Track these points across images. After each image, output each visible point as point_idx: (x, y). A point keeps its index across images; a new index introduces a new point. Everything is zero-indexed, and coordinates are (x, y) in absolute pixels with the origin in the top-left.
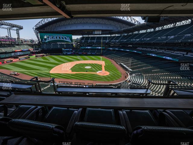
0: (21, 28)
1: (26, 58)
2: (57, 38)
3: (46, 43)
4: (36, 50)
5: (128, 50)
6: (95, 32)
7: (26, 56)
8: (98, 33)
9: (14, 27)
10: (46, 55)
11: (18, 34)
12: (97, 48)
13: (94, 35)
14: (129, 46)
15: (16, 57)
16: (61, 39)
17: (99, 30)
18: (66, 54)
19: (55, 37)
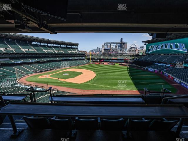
2: (162, 47)
16: (169, 48)
18: (147, 69)
19: (160, 47)
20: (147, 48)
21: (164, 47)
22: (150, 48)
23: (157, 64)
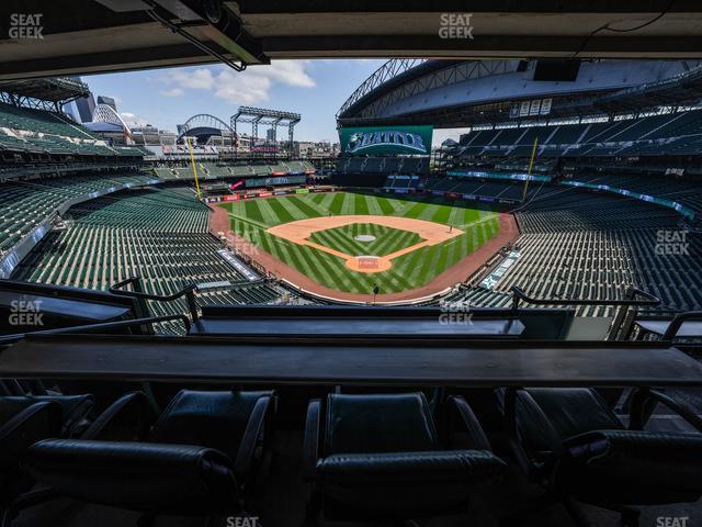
0: (297, 119)
1: (288, 192)
2: (383, 138)
3: (352, 155)
4: (325, 173)
5: (648, 198)
6: (519, 107)
7: (289, 189)
8: (534, 111)
9: (281, 118)
10: (336, 190)
11: (291, 134)
12: (513, 176)
13: (515, 120)
14: (667, 173)
15: (269, 189)
16: (396, 143)
17: (541, 98)
18: (392, 191)
19: (379, 139)
20: (344, 139)
21: (387, 139)
22: (354, 139)
23: (391, 177)
